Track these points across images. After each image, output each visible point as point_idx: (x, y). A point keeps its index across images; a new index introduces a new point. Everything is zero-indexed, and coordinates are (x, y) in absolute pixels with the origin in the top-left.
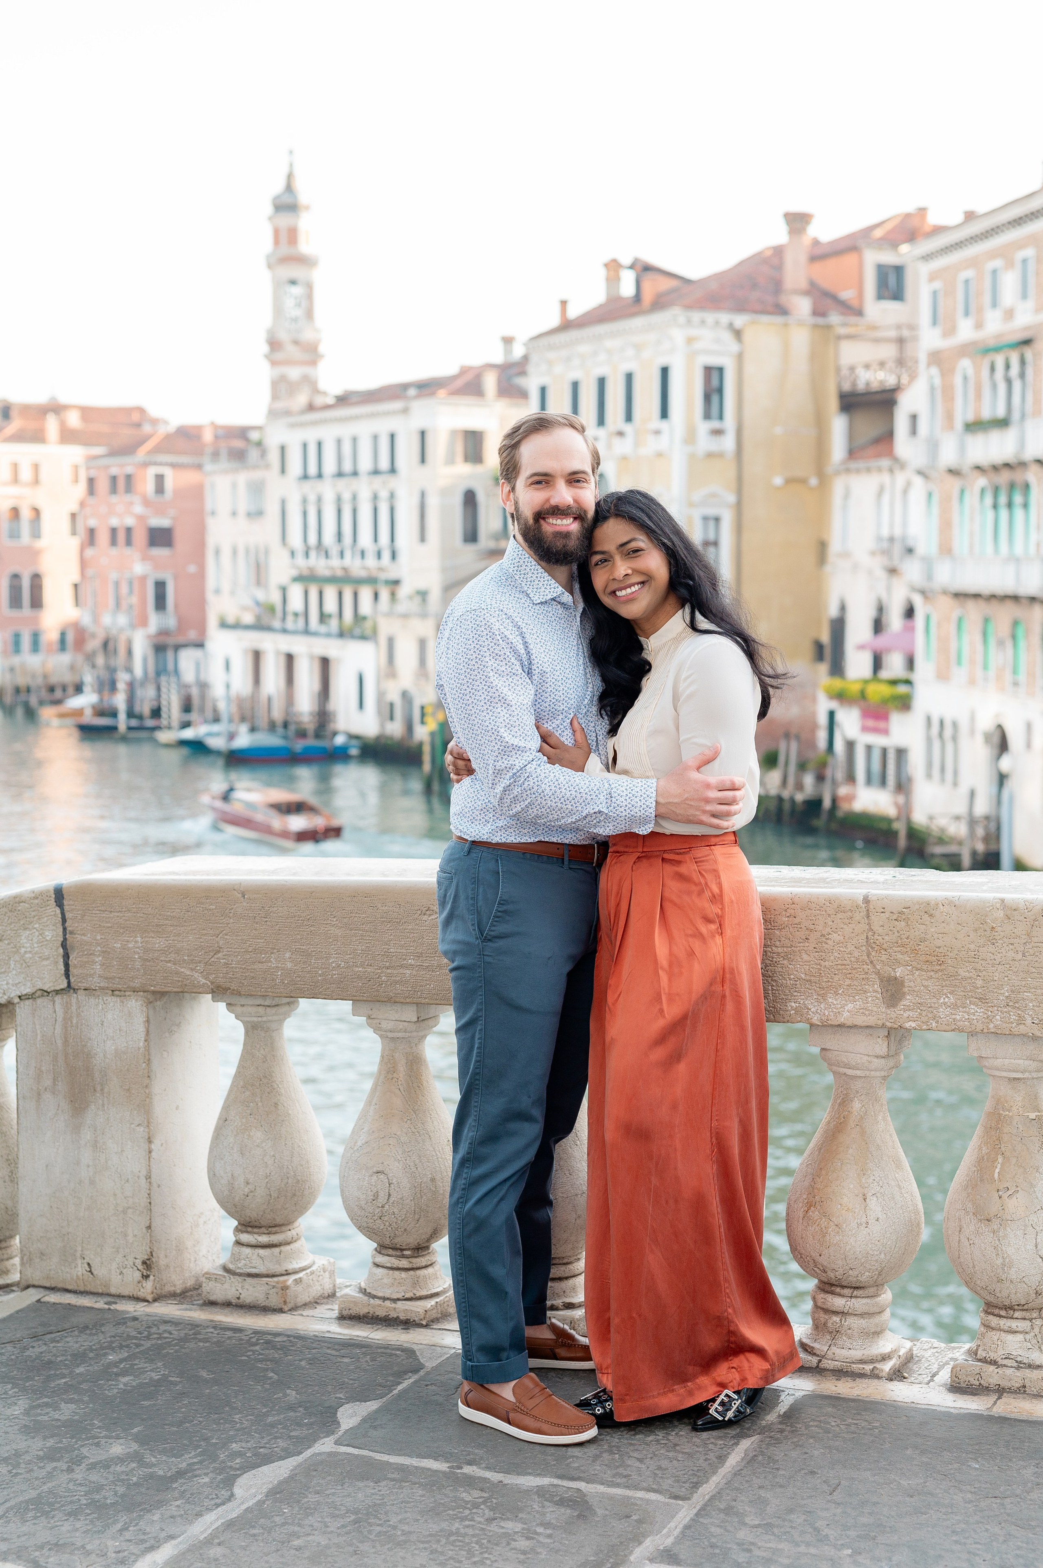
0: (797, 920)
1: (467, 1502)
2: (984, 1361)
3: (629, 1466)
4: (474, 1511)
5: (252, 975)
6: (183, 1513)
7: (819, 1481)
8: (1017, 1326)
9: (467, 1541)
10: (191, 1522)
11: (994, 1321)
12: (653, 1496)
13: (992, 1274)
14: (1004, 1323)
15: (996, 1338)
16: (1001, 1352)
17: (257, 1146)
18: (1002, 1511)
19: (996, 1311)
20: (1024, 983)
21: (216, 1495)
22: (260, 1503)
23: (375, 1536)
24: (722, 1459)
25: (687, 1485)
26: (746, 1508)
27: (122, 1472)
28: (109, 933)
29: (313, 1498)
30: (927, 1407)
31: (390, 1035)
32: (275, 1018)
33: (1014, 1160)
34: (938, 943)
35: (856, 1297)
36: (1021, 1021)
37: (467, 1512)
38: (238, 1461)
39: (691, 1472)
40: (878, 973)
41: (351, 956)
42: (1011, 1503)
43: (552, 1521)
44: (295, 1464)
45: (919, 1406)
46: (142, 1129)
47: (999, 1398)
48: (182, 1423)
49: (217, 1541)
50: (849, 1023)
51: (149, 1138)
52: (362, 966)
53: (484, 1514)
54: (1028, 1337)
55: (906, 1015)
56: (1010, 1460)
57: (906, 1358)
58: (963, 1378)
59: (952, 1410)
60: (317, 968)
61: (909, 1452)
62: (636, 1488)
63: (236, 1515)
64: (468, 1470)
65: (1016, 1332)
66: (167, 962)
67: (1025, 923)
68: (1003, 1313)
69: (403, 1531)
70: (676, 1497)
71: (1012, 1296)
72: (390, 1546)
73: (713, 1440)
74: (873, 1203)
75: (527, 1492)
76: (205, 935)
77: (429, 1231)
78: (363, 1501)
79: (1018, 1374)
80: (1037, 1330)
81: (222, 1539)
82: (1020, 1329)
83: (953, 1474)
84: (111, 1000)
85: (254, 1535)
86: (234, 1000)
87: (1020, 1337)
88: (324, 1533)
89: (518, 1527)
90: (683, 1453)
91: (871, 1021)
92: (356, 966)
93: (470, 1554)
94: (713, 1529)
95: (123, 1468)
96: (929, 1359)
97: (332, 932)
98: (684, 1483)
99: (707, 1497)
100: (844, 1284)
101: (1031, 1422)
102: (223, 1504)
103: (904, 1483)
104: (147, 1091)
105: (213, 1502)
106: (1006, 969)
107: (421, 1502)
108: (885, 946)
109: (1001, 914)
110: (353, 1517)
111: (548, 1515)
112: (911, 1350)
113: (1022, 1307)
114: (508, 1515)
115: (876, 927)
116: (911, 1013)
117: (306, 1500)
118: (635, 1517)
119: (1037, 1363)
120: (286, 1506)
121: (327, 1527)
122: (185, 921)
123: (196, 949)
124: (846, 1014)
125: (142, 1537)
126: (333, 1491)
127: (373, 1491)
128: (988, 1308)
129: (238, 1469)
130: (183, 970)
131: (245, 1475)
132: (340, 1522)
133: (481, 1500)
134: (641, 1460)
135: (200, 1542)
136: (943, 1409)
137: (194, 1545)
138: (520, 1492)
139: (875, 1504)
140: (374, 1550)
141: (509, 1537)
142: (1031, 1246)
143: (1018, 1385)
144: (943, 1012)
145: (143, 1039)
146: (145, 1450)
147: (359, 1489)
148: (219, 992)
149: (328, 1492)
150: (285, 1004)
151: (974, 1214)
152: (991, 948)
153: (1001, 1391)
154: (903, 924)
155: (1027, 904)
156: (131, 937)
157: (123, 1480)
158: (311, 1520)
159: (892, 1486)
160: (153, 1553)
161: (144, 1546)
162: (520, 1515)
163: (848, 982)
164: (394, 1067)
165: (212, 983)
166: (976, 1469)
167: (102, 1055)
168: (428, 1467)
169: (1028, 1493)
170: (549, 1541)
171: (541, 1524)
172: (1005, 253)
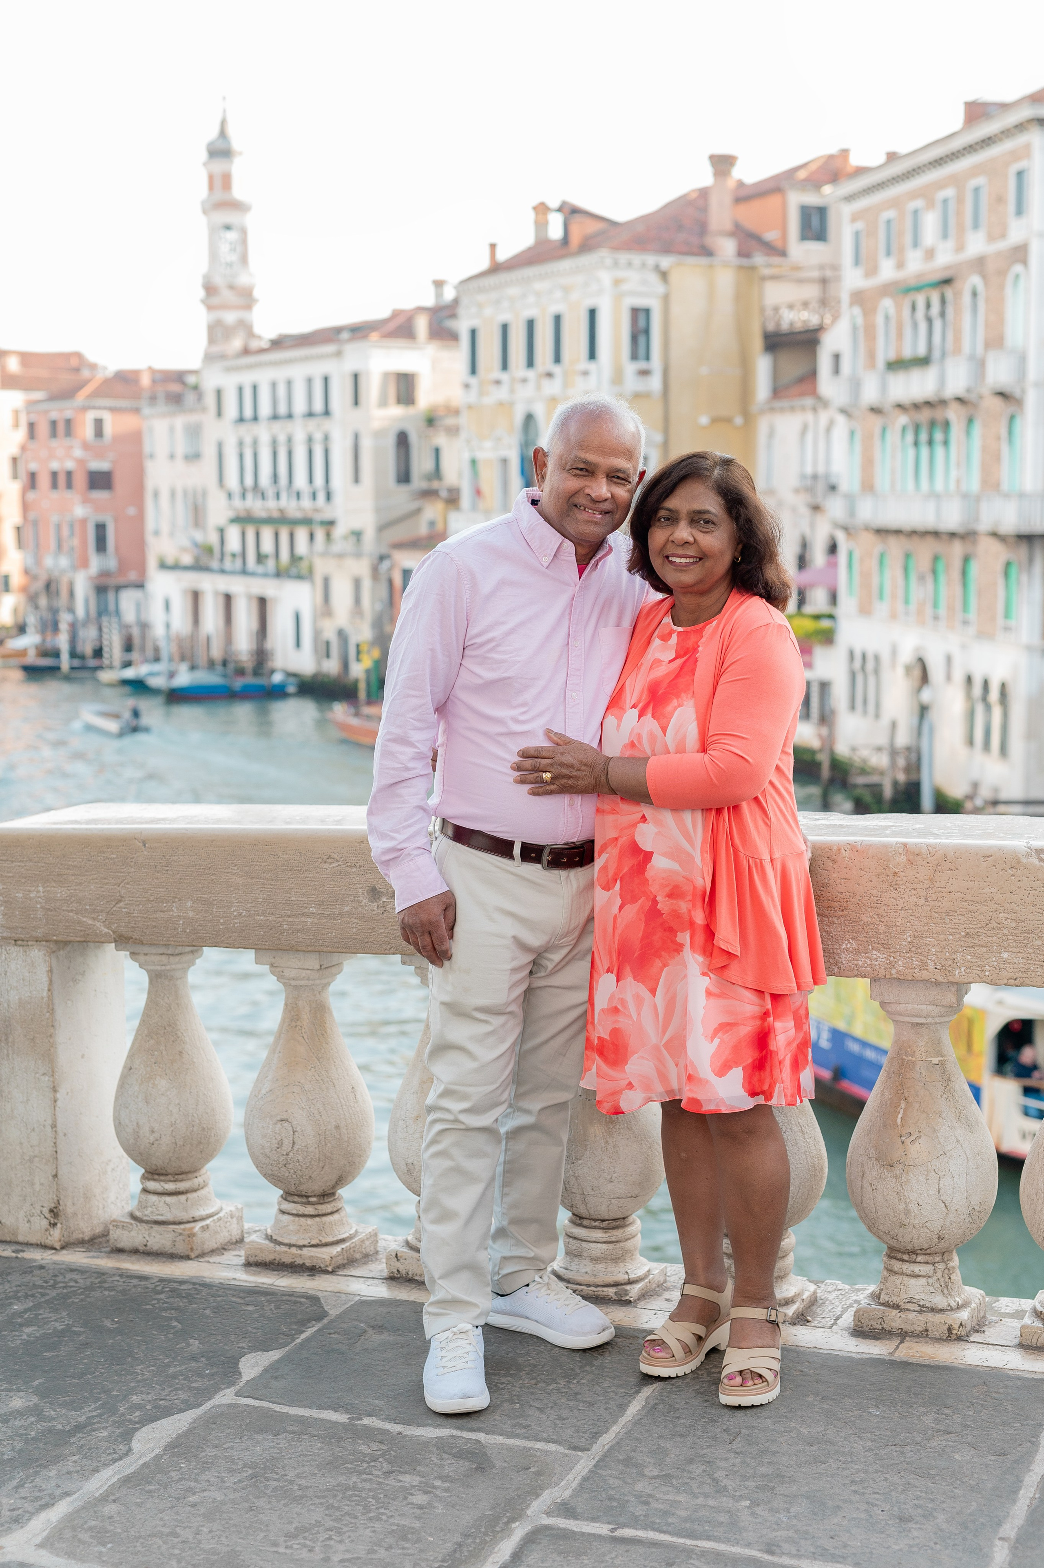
1: (365, 1455)
2: (887, 1305)
3: (529, 1416)
4: (372, 1464)
5: (154, 924)
6: (79, 1468)
7: (719, 1430)
8: (920, 1271)
9: (364, 1495)
10: (87, 1478)
11: (897, 1265)
12: (552, 1447)
13: (895, 1219)
14: (907, 1268)
15: (898, 1282)
16: (904, 1296)
17: (162, 1094)
18: (902, 1459)
19: (899, 1256)
20: (926, 928)
21: (114, 1449)
22: (158, 1458)
23: (272, 1492)
24: (622, 1408)
25: (587, 1435)
26: (646, 1458)
27: (21, 1426)
28: (11, 883)
29: (211, 1452)
30: (829, 1352)
31: (293, 983)
32: (179, 966)
33: (917, 1106)
34: (841, 888)
36: (923, 966)
37: (365, 1465)
38: (137, 1414)
39: (591, 1422)
41: (253, 905)
42: (911, 1451)
43: (450, 1474)
44: (194, 1416)
45: (821, 1351)
46: (47, 1078)
47: (902, 1342)
48: (83, 1374)
49: (111, 1498)
51: (54, 1087)
52: (263, 914)
53: (382, 1467)
54: (930, 1281)
56: (911, 1406)
57: (810, 1301)
58: (865, 1322)
59: (854, 1355)
60: (219, 917)
61: (810, 1399)
62: (536, 1439)
63: (133, 1471)
64: (367, 1421)
65: (919, 1276)
66: (69, 911)
67: (927, 868)
68: (906, 1257)
69: (300, 1485)
70: (576, 1448)
71: (915, 1241)
72: (286, 1501)
73: (614, 1389)
75: (425, 1444)
76: (106, 884)
77: (334, 1178)
78: (261, 1455)
79: (921, 1317)
80: (939, 1274)
81: (117, 1495)
82: (922, 1273)
83: (854, 1421)
84: (14, 950)
85: (150, 1491)
86: (138, 948)
87: (923, 1281)
88: (221, 1488)
89: (416, 1480)
90: (584, 1402)
92: (258, 915)
93: (367, 1509)
94: (611, 1481)
95: (22, 1423)
96: (833, 1301)
97: (233, 880)
98: (584, 1433)
99: (606, 1447)
101: (933, 1367)
102: (120, 1459)
103: (804, 1431)
104: (51, 1041)
105: (110, 1457)
106: (909, 915)
107: (319, 1455)
109: (903, 859)
110: (250, 1472)
111: (446, 1467)
112: (815, 1293)
113: (925, 1251)
114: (406, 1468)
117: (204, 1454)
118: (533, 1469)
119: (940, 1307)
120: (183, 1461)
121: (224, 1482)
122: (86, 871)
123: (98, 899)
125: (38, 1494)
126: (232, 1444)
127: (271, 1444)
128: (891, 1252)
129: (137, 1423)
130: (85, 919)
131: (144, 1429)
132: (237, 1477)
133: (379, 1453)
134: (541, 1410)
135: (95, 1499)
136: (845, 1354)
137: (89, 1502)
138: (419, 1444)
139: (774, 1453)
140: (269, 1506)
141: (407, 1491)
142: (933, 1191)
143: (920, 1329)
144: (845, 958)
145: (46, 989)
146: (45, 1403)
147: (258, 1442)
148: (122, 940)
149: (226, 1446)
150: (188, 953)
151: (876, 1159)
152: (894, 894)
153: (903, 1335)
155: (930, 848)
156: (33, 886)
157: (22, 1434)
158: (208, 1475)
159: (792, 1434)
160: (48, 1510)
161: (39, 1503)
162: (418, 1468)
164: (297, 1015)
165: (114, 932)
166: (877, 1416)
167: (5, 1005)
168: (328, 1418)
169: (928, 1440)
170: (446, 1494)
171: (439, 1478)
172: (926, 194)
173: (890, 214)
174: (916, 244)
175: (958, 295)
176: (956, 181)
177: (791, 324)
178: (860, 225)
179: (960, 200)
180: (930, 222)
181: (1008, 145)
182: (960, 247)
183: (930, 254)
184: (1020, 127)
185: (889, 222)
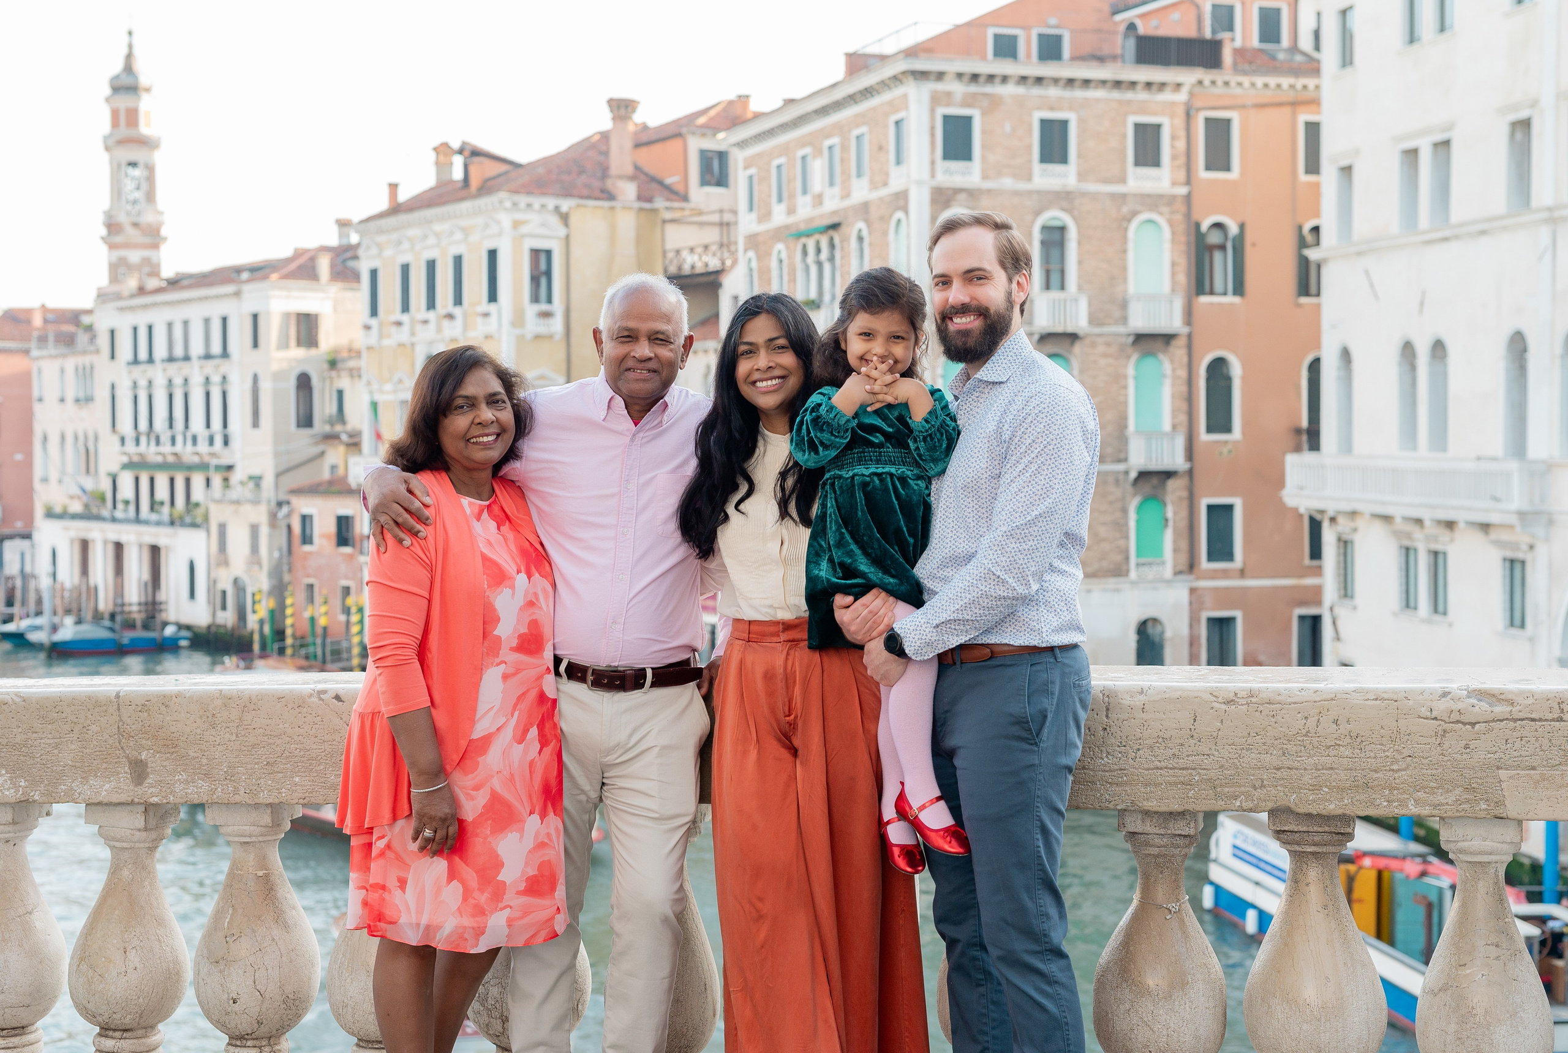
0: (64, 715)
33: (243, 911)
34: (173, 729)
35: (125, 1038)
36: (236, 791)
40: (127, 757)
50: (105, 801)
55: (150, 791)
67: (237, 709)
68: (238, 1043)
74: (132, 955)
91: (123, 798)
100: (113, 1027)
106: (224, 749)
108: (132, 734)
109: (219, 702)
115: (125, 718)
116: (153, 790)
124: (104, 793)
144: (178, 787)
151: (208, 957)
152: (213, 732)
154: (146, 714)
163: (105, 765)
172: (811, 141)
173: (782, 160)
174: (805, 192)
175: (845, 240)
176: (839, 129)
177: (693, 267)
178: (752, 171)
179: (844, 148)
180: (818, 168)
181: (887, 96)
182: (846, 195)
183: (819, 199)
184: (896, 79)
185: (779, 167)
